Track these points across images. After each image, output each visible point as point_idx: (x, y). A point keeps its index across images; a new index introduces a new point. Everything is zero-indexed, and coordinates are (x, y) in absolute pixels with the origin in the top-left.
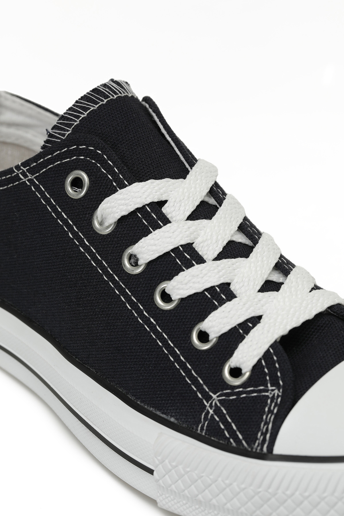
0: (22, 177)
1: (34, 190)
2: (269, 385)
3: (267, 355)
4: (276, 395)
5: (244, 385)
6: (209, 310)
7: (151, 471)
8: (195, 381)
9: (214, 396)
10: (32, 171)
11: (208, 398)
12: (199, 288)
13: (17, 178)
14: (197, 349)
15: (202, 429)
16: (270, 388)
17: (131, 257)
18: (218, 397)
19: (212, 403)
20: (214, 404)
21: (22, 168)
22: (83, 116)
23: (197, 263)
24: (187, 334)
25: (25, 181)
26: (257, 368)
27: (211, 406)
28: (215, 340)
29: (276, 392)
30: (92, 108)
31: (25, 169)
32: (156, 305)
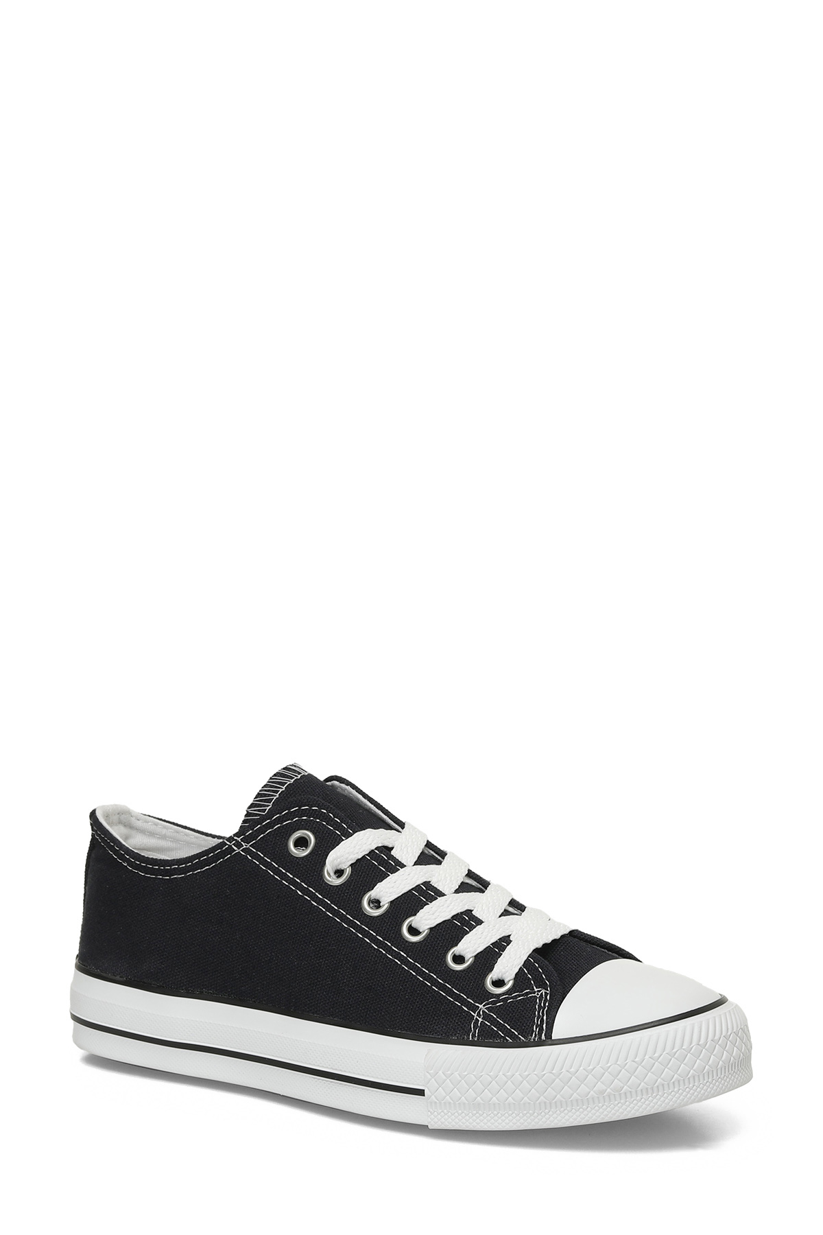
0: (235, 848)
1: (250, 858)
2: (535, 988)
3: (527, 964)
4: (544, 994)
5: (509, 992)
6: (461, 935)
7: (420, 1093)
8: (458, 998)
9: (481, 1006)
10: (246, 840)
11: (475, 1009)
12: (447, 916)
13: (230, 850)
14: (454, 971)
15: (474, 1036)
16: (536, 990)
17: (370, 902)
18: (484, 1006)
19: (479, 1012)
20: (481, 1013)
21: (235, 838)
22: (281, 790)
23: (439, 897)
24: (442, 960)
25: (239, 852)
26: (519, 976)
27: (479, 1015)
28: (471, 960)
29: (543, 991)
30: (289, 783)
31: (239, 839)
32: (404, 939)
